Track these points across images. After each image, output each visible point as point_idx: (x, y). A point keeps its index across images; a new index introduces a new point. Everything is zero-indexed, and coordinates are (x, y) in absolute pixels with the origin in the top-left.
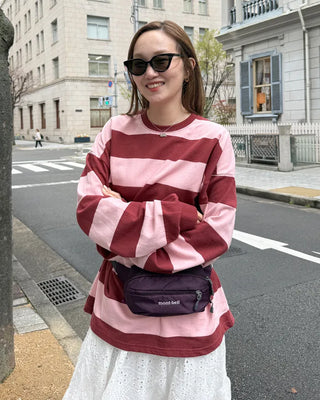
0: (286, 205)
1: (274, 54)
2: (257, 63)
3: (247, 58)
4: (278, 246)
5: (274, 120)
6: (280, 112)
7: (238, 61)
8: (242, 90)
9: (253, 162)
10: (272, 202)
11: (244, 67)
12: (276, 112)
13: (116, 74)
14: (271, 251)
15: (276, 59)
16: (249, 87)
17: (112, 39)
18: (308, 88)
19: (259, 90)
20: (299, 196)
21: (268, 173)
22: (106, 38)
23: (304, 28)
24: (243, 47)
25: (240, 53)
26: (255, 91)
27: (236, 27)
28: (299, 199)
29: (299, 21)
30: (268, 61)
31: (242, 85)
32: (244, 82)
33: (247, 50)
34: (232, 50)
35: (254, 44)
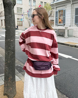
0: (68, 46)
1: (64, 10)
2: (60, 11)
3: (57, 10)
4: (70, 57)
5: (63, 26)
6: (65, 24)
7: (55, 11)
8: (56, 18)
9: (58, 36)
10: (65, 46)
11: (56, 12)
12: (64, 24)
13: (24, 13)
14: (69, 58)
15: (64, 11)
16: (57, 17)
17: (23, 4)
18: (72, 18)
19: (60, 18)
20: (71, 44)
21: (62, 38)
22: (21, 4)
23: (72, 3)
24: (56, 7)
25: (56, 9)
26: (59, 18)
27: (55, 3)
28: (71, 45)
29: (71, 2)
30: (62, 11)
31: (56, 17)
32: (56, 16)
33: (57, 8)
34: (54, 8)
35: (59, 7)
